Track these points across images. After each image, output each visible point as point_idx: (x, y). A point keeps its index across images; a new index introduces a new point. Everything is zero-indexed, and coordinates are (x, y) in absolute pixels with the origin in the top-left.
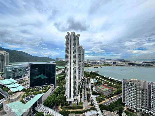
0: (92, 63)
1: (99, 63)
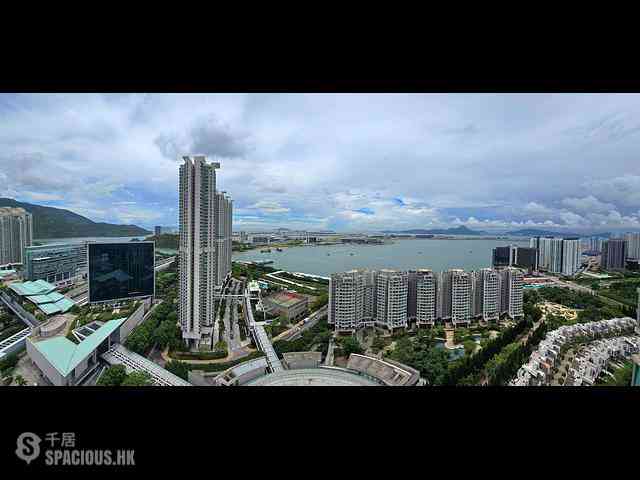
0: (255, 240)
1: (275, 240)
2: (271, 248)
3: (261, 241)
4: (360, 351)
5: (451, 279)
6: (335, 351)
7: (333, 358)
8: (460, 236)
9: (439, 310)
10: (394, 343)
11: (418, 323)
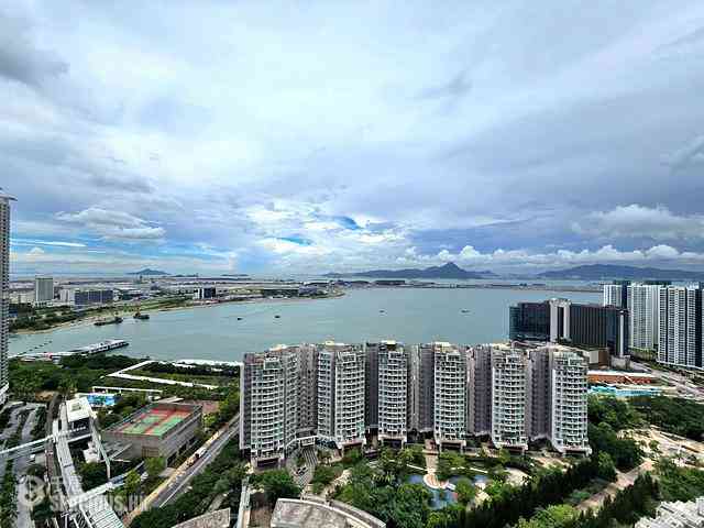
0: (80, 297)
1: (132, 295)
2: (121, 314)
3: (97, 301)
4: (292, 493)
5: (432, 358)
6: (252, 499)
7: (248, 513)
8: (446, 282)
9: (415, 415)
10: (346, 473)
11: (380, 437)
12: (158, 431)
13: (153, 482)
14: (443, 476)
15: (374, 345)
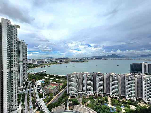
0: (38, 62)
1: (47, 62)
2: (45, 65)
3: (41, 63)
4: (78, 104)
5: (109, 77)
6: (70, 104)
7: (69, 107)
9: (105, 89)
10: (89, 101)
11: (97, 94)
12: (52, 88)
13: (51, 98)
14: (113, 105)
15: (95, 73)
